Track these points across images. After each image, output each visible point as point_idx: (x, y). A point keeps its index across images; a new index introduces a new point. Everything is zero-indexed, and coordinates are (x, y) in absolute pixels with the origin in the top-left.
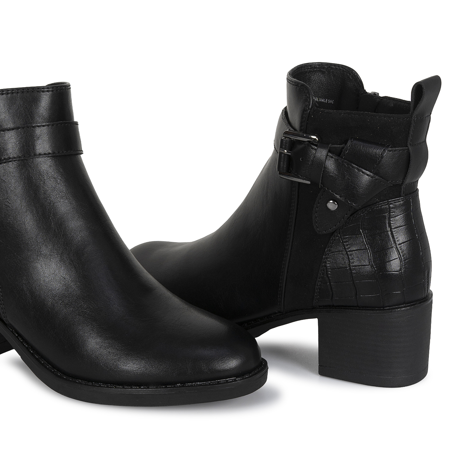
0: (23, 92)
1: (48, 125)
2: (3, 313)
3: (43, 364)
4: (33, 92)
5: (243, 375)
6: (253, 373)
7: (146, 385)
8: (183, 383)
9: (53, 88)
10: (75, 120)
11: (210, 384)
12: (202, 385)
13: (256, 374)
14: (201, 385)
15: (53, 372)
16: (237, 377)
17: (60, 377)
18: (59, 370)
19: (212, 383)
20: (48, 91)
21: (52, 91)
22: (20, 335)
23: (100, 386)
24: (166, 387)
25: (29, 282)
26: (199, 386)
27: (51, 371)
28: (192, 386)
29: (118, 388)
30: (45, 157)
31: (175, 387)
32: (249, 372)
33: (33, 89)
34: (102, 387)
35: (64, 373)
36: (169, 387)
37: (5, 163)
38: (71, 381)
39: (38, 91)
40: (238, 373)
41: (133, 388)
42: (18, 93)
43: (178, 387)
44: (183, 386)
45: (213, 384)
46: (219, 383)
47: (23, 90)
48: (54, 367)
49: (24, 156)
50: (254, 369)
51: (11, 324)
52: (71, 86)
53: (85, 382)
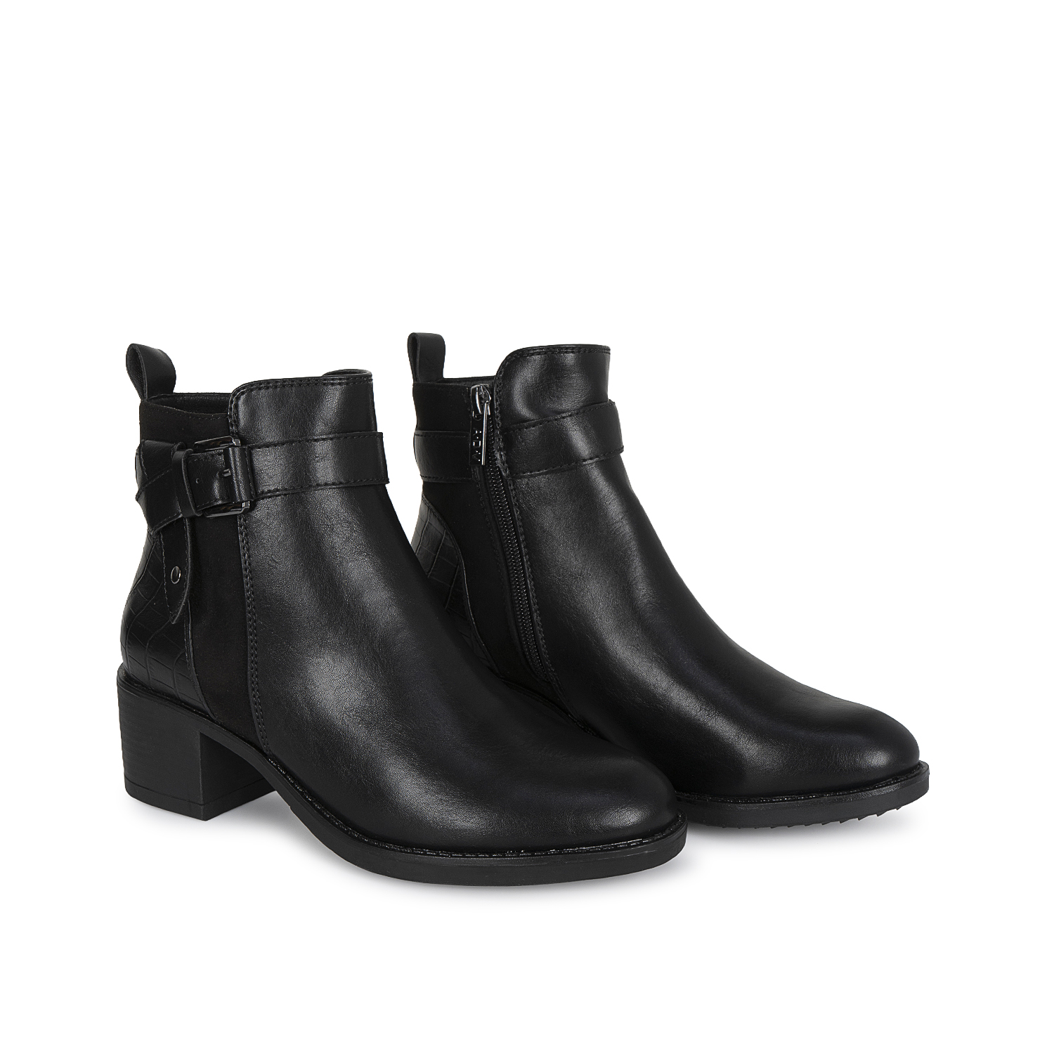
0: (300, 385)
1: (339, 438)
2: (263, 738)
3: (328, 819)
4: (316, 384)
5: (653, 835)
6: (667, 831)
7: (501, 853)
8: (560, 848)
9: (348, 379)
10: (379, 430)
11: (602, 850)
12: (591, 852)
13: (672, 833)
14: (588, 851)
15: (346, 833)
16: (644, 838)
17: (358, 839)
18: (356, 828)
19: (605, 847)
20: (340, 384)
21: (347, 384)
22: (289, 772)
23: (425, 854)
24: (533, 855)
25: (306, 688)
26: (585, 853)
27: (343, 830)
28: (574, 852)
29: (456, 857)
30: (334, 488)
31: (547, 854)
32: (661, 830)
33: (317, 380)
34: (429, 855)
35: (365, 834)
36: (537, 855)
37: (270, 497)
38: (376, 846)
39: (324, 384)
40: (644, 833)
41: (480, 857)
42: (292, 386)
43: (552, 854)
44: (560, 853)
45: (608, 850)
46: (616, 848)
47: (301, 381)
48: (347, 823)
49: (302, 487)
50: (669, 825)
51: (274, 755)
52: (373, 378)
53: (399, 848)
